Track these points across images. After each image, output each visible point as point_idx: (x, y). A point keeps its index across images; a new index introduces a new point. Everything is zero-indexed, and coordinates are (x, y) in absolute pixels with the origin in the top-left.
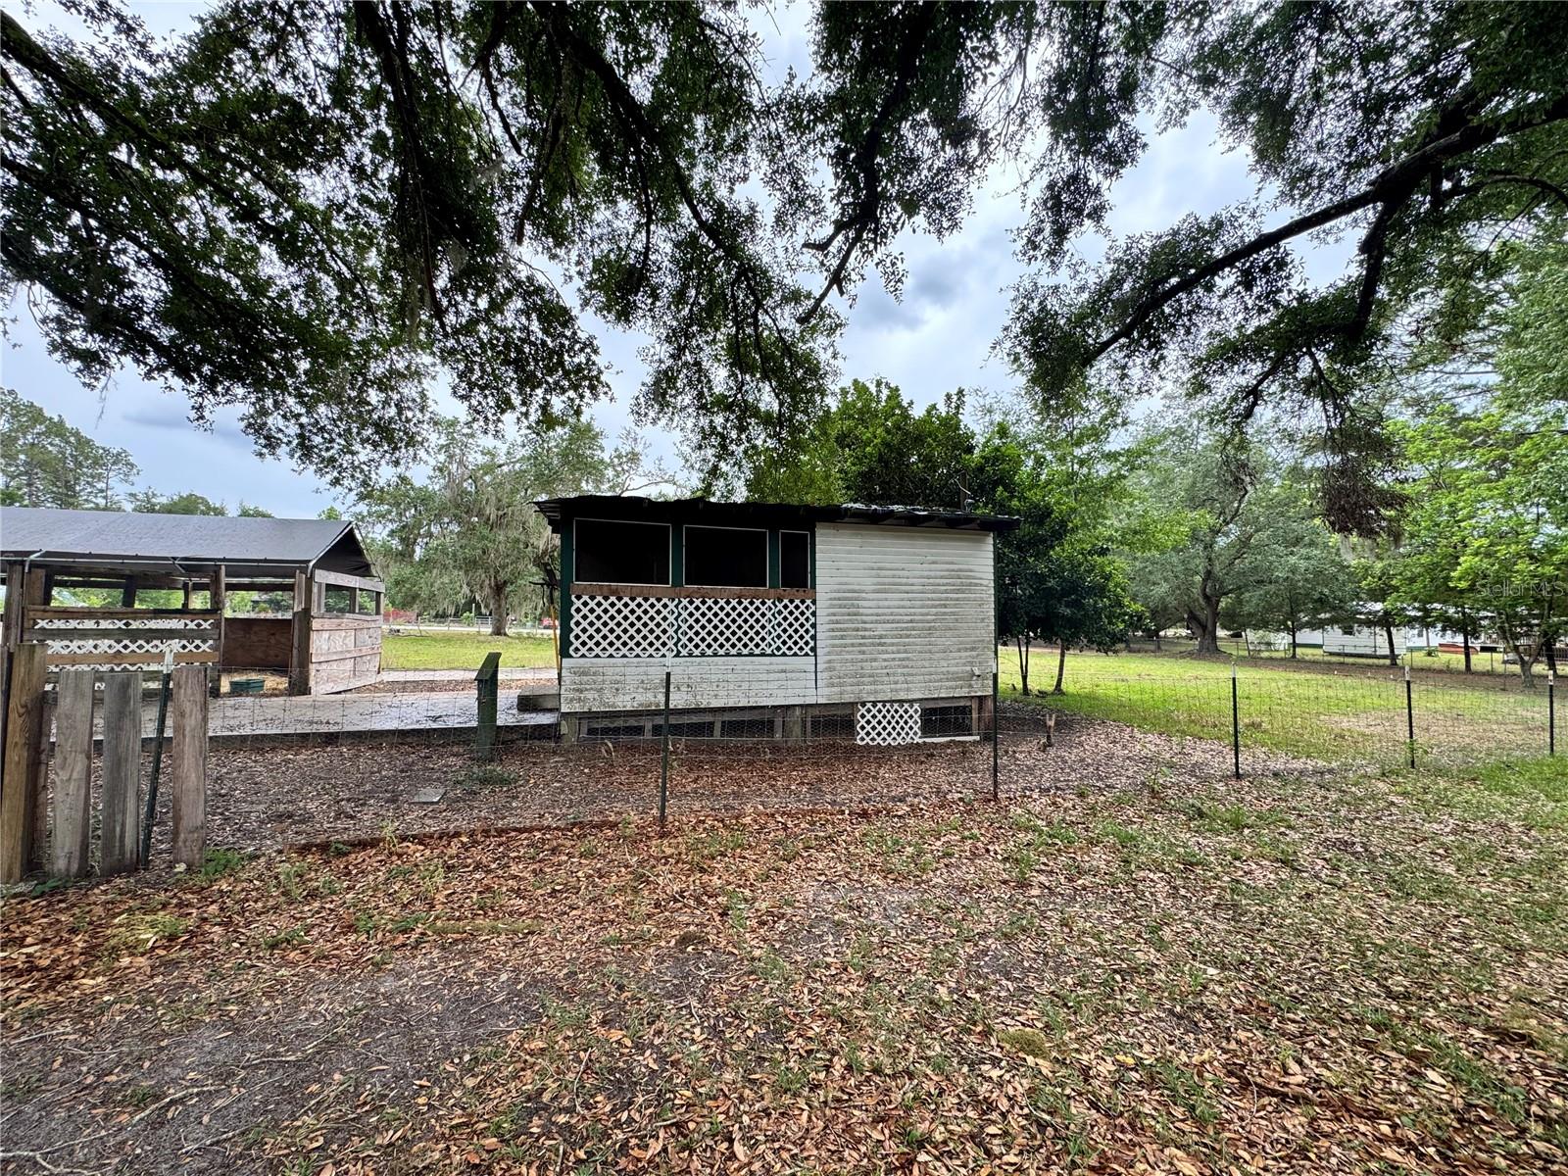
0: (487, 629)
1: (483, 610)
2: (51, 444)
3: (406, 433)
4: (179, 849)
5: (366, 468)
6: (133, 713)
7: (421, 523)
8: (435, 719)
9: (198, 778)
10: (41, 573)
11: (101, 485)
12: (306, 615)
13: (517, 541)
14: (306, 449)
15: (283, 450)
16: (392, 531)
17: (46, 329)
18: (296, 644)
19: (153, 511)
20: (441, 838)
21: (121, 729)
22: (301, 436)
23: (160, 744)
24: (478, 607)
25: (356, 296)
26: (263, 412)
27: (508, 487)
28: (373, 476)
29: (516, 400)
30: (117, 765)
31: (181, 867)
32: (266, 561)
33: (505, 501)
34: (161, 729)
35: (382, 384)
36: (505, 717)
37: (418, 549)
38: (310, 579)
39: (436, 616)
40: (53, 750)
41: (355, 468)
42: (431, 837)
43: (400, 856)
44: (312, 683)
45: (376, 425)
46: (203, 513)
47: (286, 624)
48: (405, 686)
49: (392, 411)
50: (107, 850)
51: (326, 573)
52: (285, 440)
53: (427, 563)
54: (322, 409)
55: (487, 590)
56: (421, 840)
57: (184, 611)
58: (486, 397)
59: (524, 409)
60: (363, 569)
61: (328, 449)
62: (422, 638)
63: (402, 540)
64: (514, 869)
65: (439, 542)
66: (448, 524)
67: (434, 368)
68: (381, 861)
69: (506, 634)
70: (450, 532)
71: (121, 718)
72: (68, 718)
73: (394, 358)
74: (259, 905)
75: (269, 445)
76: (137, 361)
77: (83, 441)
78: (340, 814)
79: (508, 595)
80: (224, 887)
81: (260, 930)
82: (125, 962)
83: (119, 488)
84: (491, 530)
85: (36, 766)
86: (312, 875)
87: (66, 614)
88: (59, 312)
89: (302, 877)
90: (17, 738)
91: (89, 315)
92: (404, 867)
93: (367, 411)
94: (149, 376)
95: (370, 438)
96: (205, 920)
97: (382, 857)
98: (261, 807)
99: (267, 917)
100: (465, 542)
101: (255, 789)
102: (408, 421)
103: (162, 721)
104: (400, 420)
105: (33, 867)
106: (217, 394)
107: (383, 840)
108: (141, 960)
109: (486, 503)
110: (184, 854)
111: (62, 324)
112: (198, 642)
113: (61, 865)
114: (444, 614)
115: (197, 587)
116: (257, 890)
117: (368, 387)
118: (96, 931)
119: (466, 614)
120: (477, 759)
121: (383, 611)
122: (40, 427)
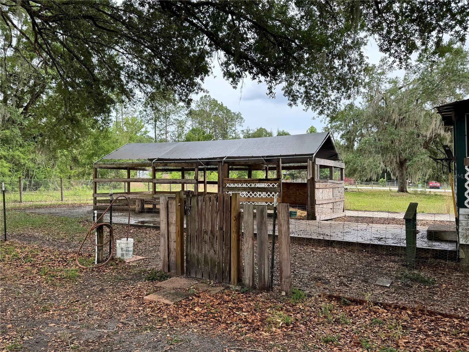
0: (396, 189)
1: (392, 177)
2: (220, 114)
3: (353, 79)
4: (282, 285)
5: (334, 103)
6: (265, 223)
7: (357, 129)
8: (380, 239)
9: (287, 254)
10: (226, 165)
11: (233, 128)
12: (312, 181)
13: (412, 133)
14: (308, 98)
15: (300, 100)
16: (343, 135)
17: (223, 67)
18: (309, 195)
19: (249, 137)
20: (395, 308)
21: (262, 229)
22: (306, 92)
23: (274, 238)
24: (389, 175)
25: (327, 12)
26: (291, 84)
27: (405, 101)
28: (338, 106)
29: (418, 43)
30: (262, 244)
31: (284, 293)
33: (404, 109)
34: (274, 231)
35: (341, 56)
36: (421, 243)
37: (356, 143)
38: (314, 163)
39: (367, 181)
40: (243, 235)
41: (329, 103)
42: (390, 306)
43: (375, 313)
44: (317, 215)
45: (338, 78)
46: (265, 136)
47: (302, 186)
48: (358, 219)
49: (346, 68)
50: (260, 279)
51: (320, 159)
52: (300, 96)
53: (360, 151)
54: (315, 76)
55: (394, 165)
56: (385, 306)
57: (266, 180)
58: (400, 46)
59: (424, 47)
60: (334, 157)
61: (317, 96)
62: (359, 193)
63: (348, 139)
64: (444, 339)
65: (367, 139)
66: (371, 127)
67: (368, 38)
68: (366, 313)
69: (407, 192)
70: (372, 132)
71: (262, 225)
72: (247, 223)
73: (346, 39)
74: (316, 320)
75: (294, 99)
76: (250, 73)
77: (228, 111)
78: (341, 283)
79: (408, 167)
80: (301, 307)
81: (319, 332)
82: (274, 329)
83: (239, 129)
84: (396, 128)
85: (238, 240)
86: (335, 311)
87: (234, 181)
88: (226, 59)
89: (331, 311)
90: (233, 229)
91: (236, 57)
92: (379, 319)
93: (334, 72)
94: (254, 78)
95: (336, 86)
96: (297, 320)
97: (366, 311)
98: (307, 272)
99: (321, 327)
100: (381, 137)
101: (303, 263)
102: (354, 72)
103: (274, 228)
104: (350, 73)
105: (240, 281)
106: (276, 80)
107: (366, 302)
108: (279, 331)
109: (393, 112)
110: (284, 288)
111: (227, 64)
112: (273, 193)
113: (247, 282)
114: (371, 180)
115: (271, 169)
116: (314, 312)
117: (334, 58)
118: (263, 312)
119: (382, 179)
120: (407, 266)
121: (344, 179)
122: (217, 108)
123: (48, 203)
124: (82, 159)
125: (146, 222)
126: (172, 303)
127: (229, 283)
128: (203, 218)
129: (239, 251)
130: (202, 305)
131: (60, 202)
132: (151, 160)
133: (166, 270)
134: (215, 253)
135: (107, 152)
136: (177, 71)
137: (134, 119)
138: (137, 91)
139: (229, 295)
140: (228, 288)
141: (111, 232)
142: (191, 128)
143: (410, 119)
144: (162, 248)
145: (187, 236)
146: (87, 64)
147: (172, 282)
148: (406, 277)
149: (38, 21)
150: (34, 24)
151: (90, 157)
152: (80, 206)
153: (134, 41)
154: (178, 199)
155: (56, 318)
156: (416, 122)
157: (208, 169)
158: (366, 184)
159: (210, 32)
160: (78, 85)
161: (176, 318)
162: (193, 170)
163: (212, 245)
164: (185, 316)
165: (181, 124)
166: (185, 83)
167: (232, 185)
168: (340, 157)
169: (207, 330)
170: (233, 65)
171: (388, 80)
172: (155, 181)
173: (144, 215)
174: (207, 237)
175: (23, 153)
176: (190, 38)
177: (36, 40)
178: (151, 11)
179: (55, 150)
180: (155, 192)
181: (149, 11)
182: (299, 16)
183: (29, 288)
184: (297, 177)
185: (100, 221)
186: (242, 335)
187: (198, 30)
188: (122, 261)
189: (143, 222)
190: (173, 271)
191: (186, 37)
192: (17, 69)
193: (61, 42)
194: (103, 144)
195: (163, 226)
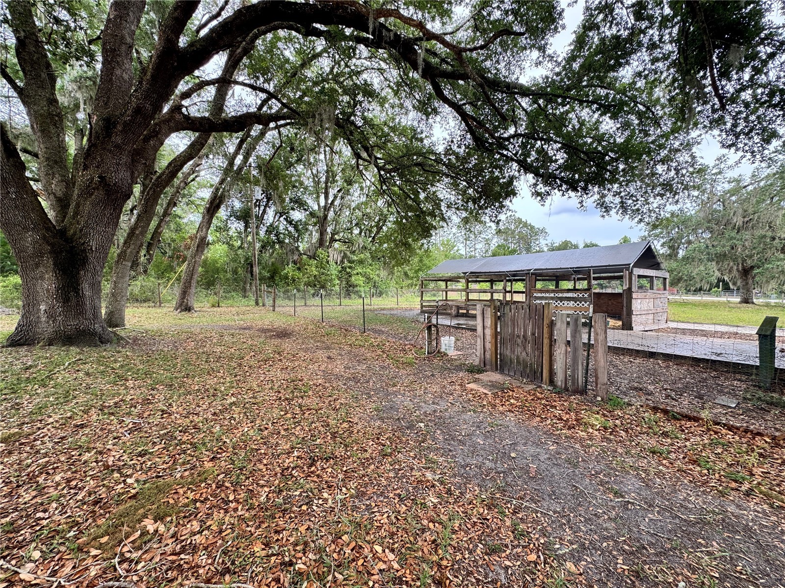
0: (736, 299)
2: (524, 230)
3: (682, 183)
4: (598, 391)
5: (657, 210)
7: (683, 235)
10: (534, 276)
12: (629, 291)
13: (764, 237)
14: (624, 207)
15: (614, 211)
16: (664, 243)
17: (531, 188)
18: (625, 305)
19: (553, 250)
20: (746, 432)
21: (576, 337)
22: (622, 202)
23: (589, 346)
24: (726, 284)
26: (603, 196)
27: (754, 200)
28: (662, 213)
30: (575, 350)
31: (599, 399)
32: (609, 266)
34: (589, 339)
35: (666, 161)
37: (681, 252)
38: (631, 274)
39: (695, 290)
40: (555, 341)
41: (650, 211)
42: (737, 429)
43: (716, 432)
44: (633, 325)
45: (662, 184)
46: (571, 248)
47: (619, 295)
48: (685, 332)
51: (639, 269)
52: (614, 206)
53: (686, 259)
54: (633, 185)
55: (735, 273)
57: (575, 290)
58: (752, 138)
60: (656, 266)
61: (635, 205)
62: (685, 304)
63: (670, 247)
65: (696, 246)
66: (702, 233)
67: (703, 136)
68: (703, 431)
69: (753, 303)
70: (703, 238)
71: (575, 333)
72: (560, 330)
73: (672, 142)
74: (638, 429)
75: (607, 210)
76: (559, 190)
77: (532, 227)
78: (667, 396)
79: (755, 276)
80: (619, 414)
81: (643, 441)
82: (591, 430)
83: (543, 243)
84: (738, 232)
85: (551, 346)
86: (662, 424)
87: (540, 291)
88: (534, 181)
89: (656, 423)
90: (546, 335)
91: (545, 179)
92: (721, 441)
93: (657, 178)
94: (563, 195)
95: (659, 193)
96: (616, 426)
97: (703, 429)
98: (626, 381)
99: (645, 436)
100: (715, 243)
101: (620, 372)
102: (683, 176)
103: (590, 336)
104: (678, 177)
105: (552, 382)
106: (587, 194)
107: (702, 419)
108: (596, 433)
109: (734, 215)
110: (600, 394)
111: (535, 185)
112: (583, 303)
113: (559, 383)
114: (701, 289)
115: (579, 279)
116: (636, 421)
117: (656, 165)
118: (577, 413)
119: (716, 289)
120: (760, 387)
121: (667, 288)
122: (521, 225)
123: (389, 307)
124: (410, 273)
125: (461, 325)
126: (490, 393)
127: (541, 383)
128: (516, 324)
129: (551, 355)
130: (517, 399)
131: (397, 306)
132: (465, 273)
133: (482, 365)
134: (528, 355)
135: (429, 268)
136: (488, 197)
137: (448, 241)
138: (454, 217)
139: (542, 393)
140: (540, 387)
141: (438, 331)
142: (497, 245)
143: (761, 220)
144: (478, 347)
145: (501, 338)
146: (416, 200)
147: (488, 376)
148: (759, 399)
149: (382, 173)
150: (380, 175)
151: (417, 272)
152: (411, 310)
153: (452, 177)
154: (492, 307)
155: (403, 392)
156: (771, 223)
157: (515, 280)
158: (693, 294)
159: (520, 160)
160: (410, 217)
161: (494, 406)
162: (502, 281)
163: (525, 348)
164: (502, 405)
165: (487, 242)
166: (495, 206)
167: (539, 295)
168: (663, 266)
169: (523, 420)
170: (541, 185)
171: (727, 179)
172: (468, 291)
173: (460, 318)
174: (519, 341)
175: (372, 270)
176: (500, 168)
177: (382, 188)
178: (467, 150)
179: (393, 266)
180: (469, 300)
181: (465, 151)
182: (614, 129)
183: (383, 367)
184: (606, 287)
185: (430, 322)
186: (558, 430)
187: (509, 159)
188: (446, 354)
189: (458, 324)
190: (488, 367)
191: (496, 167)
192: (368, 210)
193: (399, 187)
194: (426, 261)
195: (479, 329)
